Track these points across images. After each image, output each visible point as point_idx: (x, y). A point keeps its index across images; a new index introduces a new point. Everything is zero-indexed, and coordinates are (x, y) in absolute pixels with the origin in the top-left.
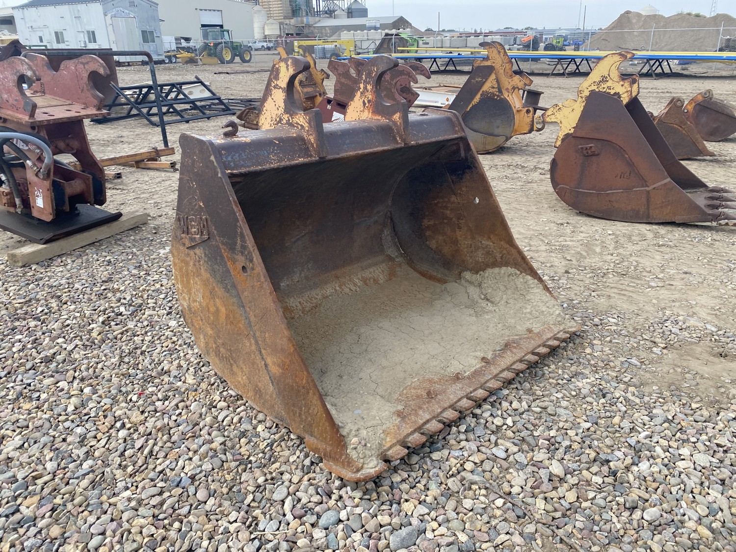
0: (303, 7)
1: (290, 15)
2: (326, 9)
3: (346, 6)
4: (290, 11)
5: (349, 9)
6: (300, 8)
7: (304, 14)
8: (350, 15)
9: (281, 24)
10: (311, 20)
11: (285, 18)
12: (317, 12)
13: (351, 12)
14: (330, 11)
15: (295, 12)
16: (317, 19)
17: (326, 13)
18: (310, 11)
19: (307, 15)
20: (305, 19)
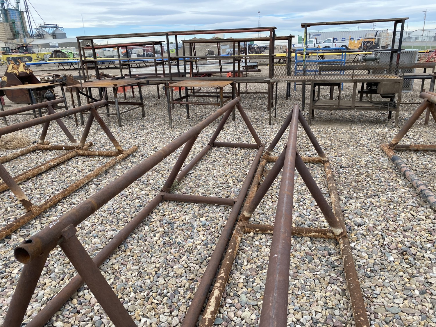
0: (21, 32)
1: (12, 37)
2: (38, 33)
3: (51, 32)
4: (12, 35)
5: (53, 33)
6: (18, 33)
7: (22, 36)
8: (55, 37)
9: (6, 43)
10: (28, 41)
11: (9, 39)
12: (31, 35)
13: (55, 35)
14: (41, 35)
15: (15, 35)
16: (32, 40)
17: (38, 36)
18: (26, 34)
19: (24, 37)
20: (23, 40)
